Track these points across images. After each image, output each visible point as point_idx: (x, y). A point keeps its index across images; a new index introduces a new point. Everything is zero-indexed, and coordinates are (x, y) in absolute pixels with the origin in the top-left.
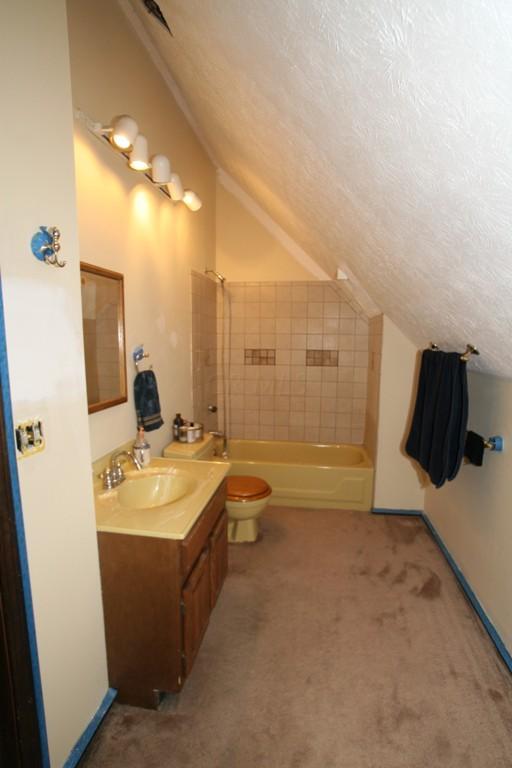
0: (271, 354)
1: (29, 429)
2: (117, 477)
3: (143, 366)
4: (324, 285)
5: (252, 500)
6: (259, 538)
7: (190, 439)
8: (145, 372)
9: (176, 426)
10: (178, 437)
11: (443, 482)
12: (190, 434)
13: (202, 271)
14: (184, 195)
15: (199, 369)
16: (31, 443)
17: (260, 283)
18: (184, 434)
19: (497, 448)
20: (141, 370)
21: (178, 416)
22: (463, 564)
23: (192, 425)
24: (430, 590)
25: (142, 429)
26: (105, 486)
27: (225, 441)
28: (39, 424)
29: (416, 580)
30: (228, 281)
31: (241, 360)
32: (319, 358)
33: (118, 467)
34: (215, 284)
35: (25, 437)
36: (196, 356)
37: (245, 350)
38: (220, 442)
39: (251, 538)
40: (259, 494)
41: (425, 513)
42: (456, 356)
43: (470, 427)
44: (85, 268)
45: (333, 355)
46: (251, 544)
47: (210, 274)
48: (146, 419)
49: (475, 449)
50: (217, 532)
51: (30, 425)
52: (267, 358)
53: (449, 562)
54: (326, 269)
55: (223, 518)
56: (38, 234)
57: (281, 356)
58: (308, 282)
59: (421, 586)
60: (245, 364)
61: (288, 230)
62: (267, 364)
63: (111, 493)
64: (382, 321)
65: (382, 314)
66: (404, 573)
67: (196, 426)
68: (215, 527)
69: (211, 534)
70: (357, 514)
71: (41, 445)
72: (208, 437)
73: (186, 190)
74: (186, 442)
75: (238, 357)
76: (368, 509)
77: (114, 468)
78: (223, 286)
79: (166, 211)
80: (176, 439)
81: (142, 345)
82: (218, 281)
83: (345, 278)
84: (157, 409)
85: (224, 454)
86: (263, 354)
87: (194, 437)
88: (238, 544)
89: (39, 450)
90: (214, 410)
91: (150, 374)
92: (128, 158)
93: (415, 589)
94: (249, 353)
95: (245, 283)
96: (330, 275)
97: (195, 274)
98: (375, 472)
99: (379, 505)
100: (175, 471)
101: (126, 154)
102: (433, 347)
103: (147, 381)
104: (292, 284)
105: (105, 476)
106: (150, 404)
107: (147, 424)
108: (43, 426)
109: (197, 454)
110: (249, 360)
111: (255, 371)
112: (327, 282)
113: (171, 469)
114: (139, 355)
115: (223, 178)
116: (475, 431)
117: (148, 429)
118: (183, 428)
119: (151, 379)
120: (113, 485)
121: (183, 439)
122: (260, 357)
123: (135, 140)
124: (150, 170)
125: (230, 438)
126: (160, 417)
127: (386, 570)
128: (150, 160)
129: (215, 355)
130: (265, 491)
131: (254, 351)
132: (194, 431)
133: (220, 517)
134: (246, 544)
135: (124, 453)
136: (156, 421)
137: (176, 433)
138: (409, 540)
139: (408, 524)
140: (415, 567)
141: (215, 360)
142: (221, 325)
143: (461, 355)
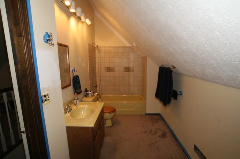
0: (113, 69)
1: (45, 96)
2: (69, 109)
3: (75, 74)
4: (129, 47)
5: (110, 113)
6: (113, 125)
7: (90, 96)
8: (76, 76)
9: (85, 92)
10: (86, 95)
11: (167, 105)
12: (90, 94)
13: (91, 43)
14: (86, 20)
15: (91, 74)
16: (46, 100)
17: (109, 46)
18: (88, 94)
19: (181, 94)
20: (75, 75)
21: (86, 89)
22: (172, 127)
23: (91, 92)
24: (164, 135)
25: (76, 94)
26: (66, 112)
27: (100, 96)
28: (48, 94)
29: (160, 133)
30: (99, 46)
31: (104, 70)
32: (128, 69)
33: (70, 106)
34: (95, 47)
35: (44, 99)
36: (90, 70)
37: (105, 67)
38: (99, 96)
39: (110, 125)
40: (112, 111)
41: (161, 114)
42: (169, 68)
43: (174, 89)
44: (59, 44)
45: (132, 68)
46: (111, 127)
47: (93, 44)
48: (77, 90)
49: (175, 95)
50: (101, 124)
51: (45, 95)
52: (112, 70)
53: (168, 127)
54: (129, 42)
55: (103, 119)
56: (45, 34)
57: (116, 69)
58: (124, 46)
59: (161, 134)
60: (105, 72)
61: (117, 30)
62: (112, 72)
63: (68, 114)
64: (146, 58)
65: (147, 56)
66: (156, 131)
67: (92, 92)
68: (101, 122)
69: (100, 125)
70: (141, 115)
71: (49, 101)
72: (95, 95)
73: (86, 18)
74: (89, 97)
75: (103, 70)
76: (144, 114)
77: (68, 106)
78: (98, 48)
79: (80, 25)
80: (86, 96)
81: (75, 68)
82: (96, 46)
83: (135, 45)
84: (80, 87)
85: (100, 100)
86: (111, 69)
87: (91, 95)
88: (107, 127)
89: (48, 103)
90: (96, 86)
91: (77, 76)
92: (69, 9)
93: (160, 135)
94: (106, 68)
95: (104, 47)
96: (131, 44)
97: (89, 44)
98: (146, 102)
99: (147, 112)
100: (87, 106)
101: (68, 7)
102: (162, 66)
103: (76, 78)
104: (119, 47)
105: (66, 109)
106: (78, 86)
107: (77, 92)
108: (49, 95)
109: (93, 100)
110: (106, 71)
111: (108, 74)
112: (130, 46)
113: (86, 106)
114: (74, 71)
115: (97, 14)
116: (175, 90)
117: (78, 94)
118: (88, 92)
119: (78, 78)
120: (69, 112)
121: (88, 96)
122: (110, 69)
123: (72, 3)
124: (75, 12)
125: (101, 95)
126: (81, 90)
127: (151, 131)
128: (76, 9)
129: (96, 69)
130: (114, 111)
131: (108, 68)
132: (91, 93)
133: (102, 119)
134: (109, 127)
135: (71, 101)
136: (80, 91)
137: (86, 94)
138: (157, 122)
139: (156, 117)
140: (159, 129)
141: (96, 71)
142: (97, 60)
143: (171, 68)
